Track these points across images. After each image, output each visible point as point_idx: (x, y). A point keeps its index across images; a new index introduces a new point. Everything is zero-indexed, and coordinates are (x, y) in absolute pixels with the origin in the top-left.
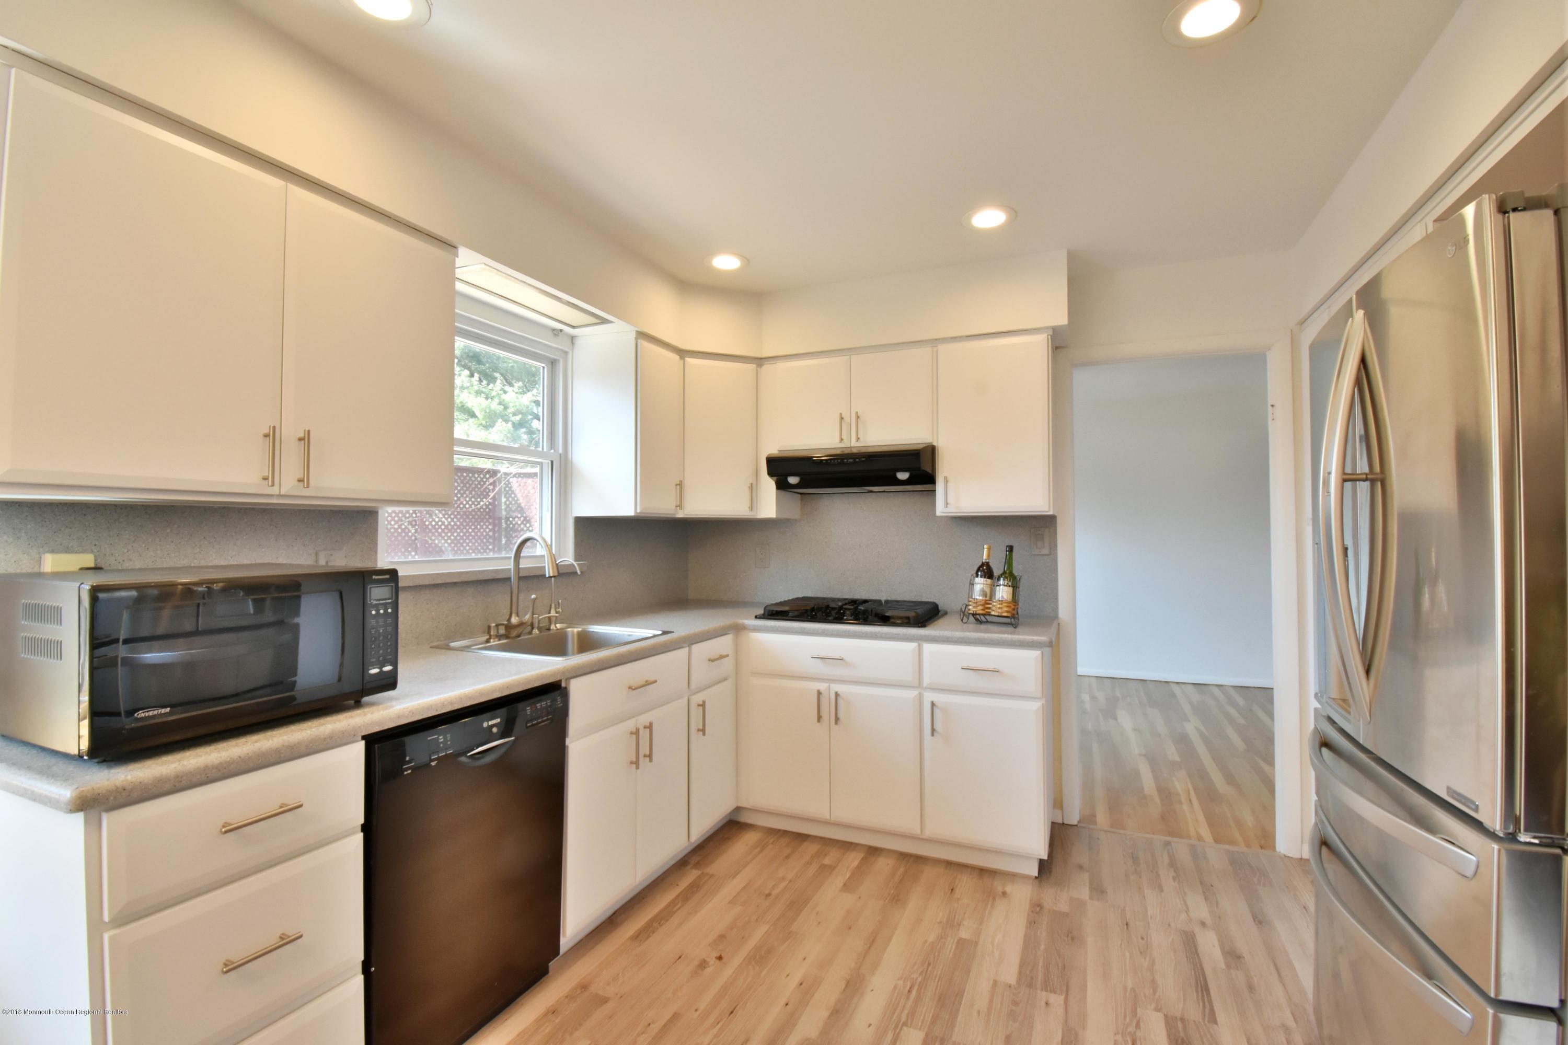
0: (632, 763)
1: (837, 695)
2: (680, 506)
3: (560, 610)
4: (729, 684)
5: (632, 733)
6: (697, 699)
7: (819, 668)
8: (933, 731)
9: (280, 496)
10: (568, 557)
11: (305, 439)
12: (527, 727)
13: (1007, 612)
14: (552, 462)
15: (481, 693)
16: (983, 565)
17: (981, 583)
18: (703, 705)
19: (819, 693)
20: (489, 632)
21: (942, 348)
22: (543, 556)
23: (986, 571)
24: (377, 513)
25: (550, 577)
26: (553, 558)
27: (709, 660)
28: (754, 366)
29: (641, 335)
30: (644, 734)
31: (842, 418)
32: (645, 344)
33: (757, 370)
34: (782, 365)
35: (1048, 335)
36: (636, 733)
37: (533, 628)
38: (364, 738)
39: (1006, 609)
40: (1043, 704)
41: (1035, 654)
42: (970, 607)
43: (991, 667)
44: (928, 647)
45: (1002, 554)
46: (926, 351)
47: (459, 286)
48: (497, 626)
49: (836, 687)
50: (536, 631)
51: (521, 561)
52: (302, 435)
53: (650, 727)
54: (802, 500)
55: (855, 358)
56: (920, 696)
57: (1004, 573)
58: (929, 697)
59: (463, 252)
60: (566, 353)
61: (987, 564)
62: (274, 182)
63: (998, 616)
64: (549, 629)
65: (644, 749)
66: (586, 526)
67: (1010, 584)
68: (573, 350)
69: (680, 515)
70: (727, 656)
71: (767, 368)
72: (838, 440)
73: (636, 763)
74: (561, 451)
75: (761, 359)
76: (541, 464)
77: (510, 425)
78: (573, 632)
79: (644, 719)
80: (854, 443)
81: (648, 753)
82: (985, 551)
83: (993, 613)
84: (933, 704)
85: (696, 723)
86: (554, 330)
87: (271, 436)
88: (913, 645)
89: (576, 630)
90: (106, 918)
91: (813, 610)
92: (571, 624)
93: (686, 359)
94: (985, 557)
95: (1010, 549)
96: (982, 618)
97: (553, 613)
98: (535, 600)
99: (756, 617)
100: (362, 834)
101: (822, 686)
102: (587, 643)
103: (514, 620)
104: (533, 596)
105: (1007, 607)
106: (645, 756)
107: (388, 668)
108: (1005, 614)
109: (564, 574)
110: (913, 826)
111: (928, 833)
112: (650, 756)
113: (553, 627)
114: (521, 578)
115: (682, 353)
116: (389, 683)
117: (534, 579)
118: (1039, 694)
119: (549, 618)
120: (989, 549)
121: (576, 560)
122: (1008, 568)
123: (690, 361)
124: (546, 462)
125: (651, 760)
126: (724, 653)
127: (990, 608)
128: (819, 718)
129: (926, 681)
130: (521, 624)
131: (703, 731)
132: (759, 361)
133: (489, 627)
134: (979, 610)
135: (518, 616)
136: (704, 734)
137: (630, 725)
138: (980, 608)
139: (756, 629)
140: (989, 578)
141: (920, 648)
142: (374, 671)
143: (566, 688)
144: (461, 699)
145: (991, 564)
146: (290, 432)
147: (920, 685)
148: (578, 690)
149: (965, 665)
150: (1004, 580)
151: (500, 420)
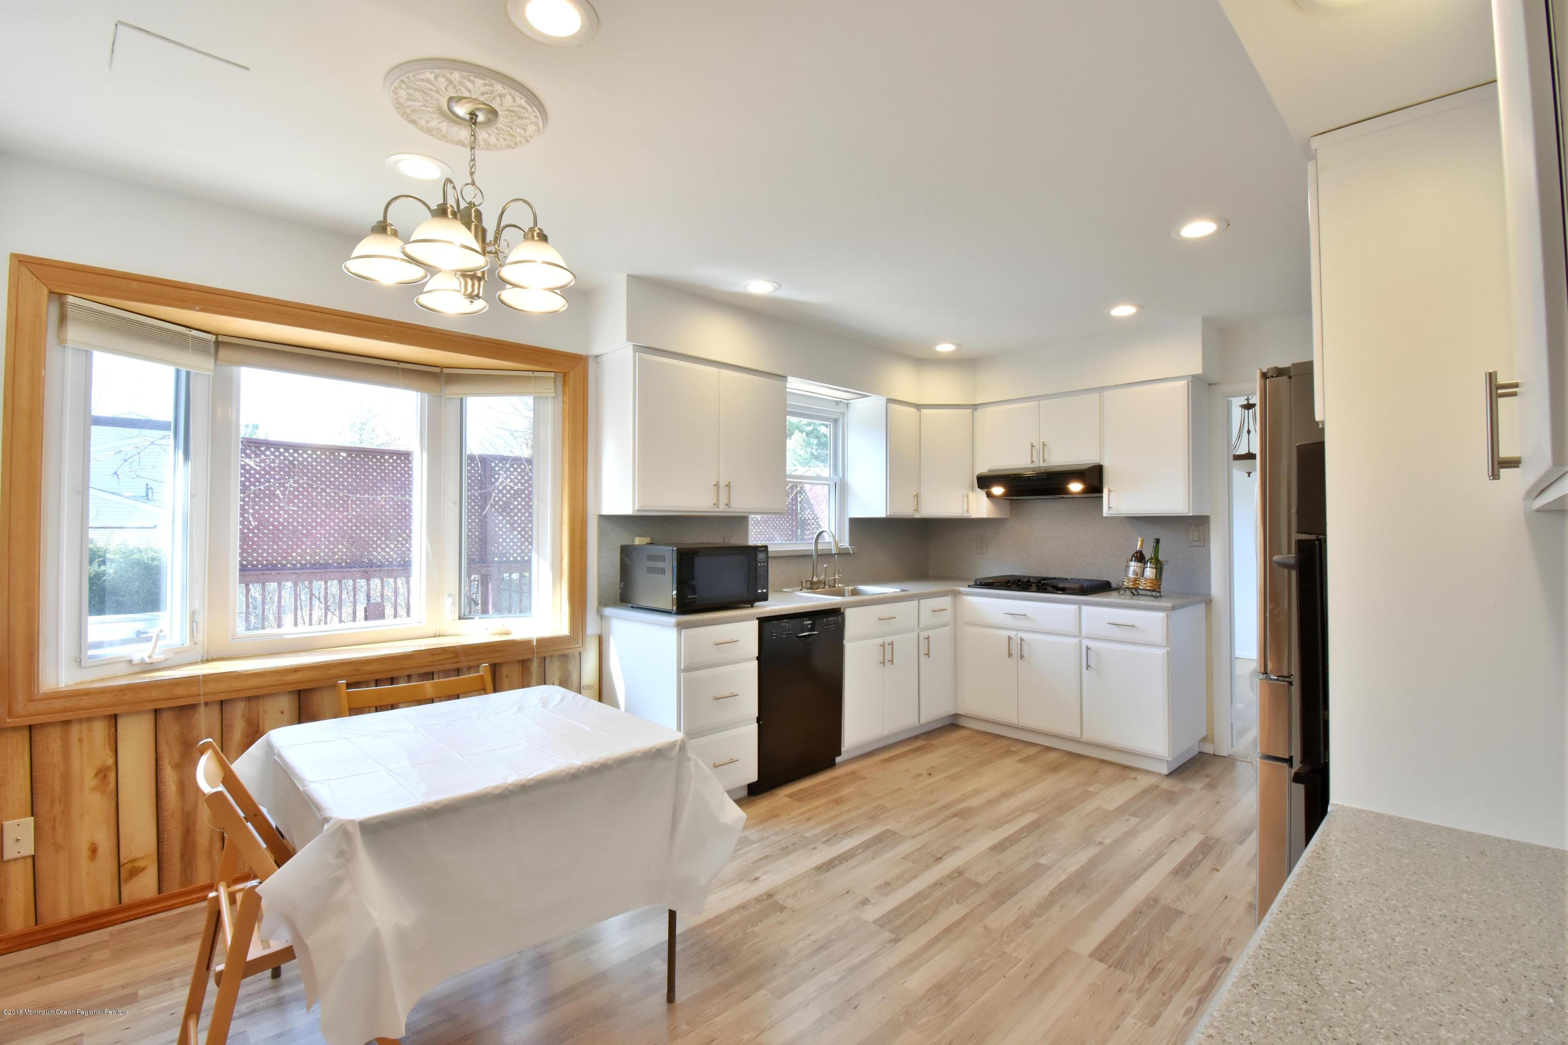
0: (881, 663)
1: (1022, 640)
2: (917, 510)
3: (841, 575)
4: (947, 629)
5: (881, 646)
6: (924, 634)
7: (1010, 621)
8: (1088, 666)
9: (719, 512)
10: (845, 544)
11: (728, 486)
12: (824, 629)
13: (1150, 586)
14: (835, 484)
15: (803, 608)
16: (1137, 553)
17: (1134, 566)
18: (928, 638)
19: (1010, 638)
20: (802, 585)
21: (1107, 393)
22: (831, 542)
23: (1140, 557)
24: (748, 517)
25: (835, 554)
26: (836, 543)
27: (933, 611)
28: (970, 410)
29: (890, 401)
30: (888, 648)
31: (1033, 446)
32: (893, 406)
33: (973, 414)
34: (990, 409)
35: (1188, 381)
36: (883, 645)
37: (825, 585)
38: (757, 619)
39: (1150, 585)
40: (1168, 651)
41: (1162, 615)
42: (1125, 583)
43: (1130, 623)
44: (1085, 609)
45: (1152, 544)
46: (1096, 396)
47: (788, 390)
48: (806, 581)
49: (1021, 634)
50: (827, 587)
51: (819, 545)
52: (727, 484)
53: (892, 644)
54: (1011, 504)
55: (1042, 402)
56: (1080, 642)
57: (1151, 558)
58: (1086, 642)
59: (790, 379)
60: (844, 414)
61: (1141, 552)
62: (714, 370)
63: (1143, 589)
64: (834, 587)
65: (888, 657)
66: (857, 524)
67: (1154, 566)
68: (848, 411)
69: (917, 516)
70: (946, 610)
71: (980, 412)
72: (1030, 462)
73: (883, 663)
74: (841, 476)
75: (975, 405)
76: (829, 485)
77: (804, 435)
78: (848, 589)
79: (888, 640)
80: (1042, 464)
81: (890, 659)
82: (1139, 542)
83: (1140, 587)
84: (1088, 648)
85: (923, 649)
86: (836, 401)
87: (717, 485)
88: (1075, 607)
89: (850, 588)
90: (682, 668)
91: (1008, 582)
92: (848, 585)
93: (922, 410)
94: (1139, 547)
95: (1158, 541)
96: (1135, 591)
97: (837, 577)
98: (826, 567)
99: (969, 586)
100: (757, 661)
101: (1012, 634)
102: (855, 593)
103: (815, 579)
104: (825, 566)
105: (1150, 583)
106: (889, 661)
107: (764, 591)
108: (1148, 588)
109: (842, 554)
110: (1073, 731)
111: (1085, 737)
112: (892, 661)
113: (836, 585)
114: (819, 555)
115: (918, 407)
116: (764, 598)
117: (825, 556)
118: (1164, 643)
119: (834, 580)
120: (1142, 541)
121: (850, 545)
122: (1154, 555)
123: (924, 411)
124: (832, 483)
125: (892, 664)
126: (944, 608)
127: (1138, 584)
128: (1010, 655)
129: (1084, 633)
130: (819, 582)
131: (928, 655)
132: (974, 407)
133: (802, 582)
134: (1131, 585)
135: (817, 576)
136: (929, 657)
137: (880, 641)
138: (1131, 583)
139: (967, 594)
140: (1140, 561)
141: (1080, 609)
142: (759, 591)
143: (843, 613)
144: (794, 608)
145: (1144, 552)
146: (723, 483)
147: (1080, 635)
148: (850, 614)
149: (1111, 621)
150: (1150, 563)
151: (797, 431)
